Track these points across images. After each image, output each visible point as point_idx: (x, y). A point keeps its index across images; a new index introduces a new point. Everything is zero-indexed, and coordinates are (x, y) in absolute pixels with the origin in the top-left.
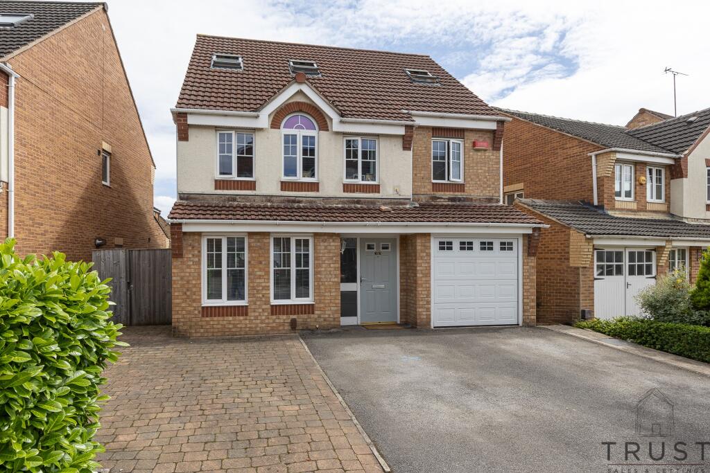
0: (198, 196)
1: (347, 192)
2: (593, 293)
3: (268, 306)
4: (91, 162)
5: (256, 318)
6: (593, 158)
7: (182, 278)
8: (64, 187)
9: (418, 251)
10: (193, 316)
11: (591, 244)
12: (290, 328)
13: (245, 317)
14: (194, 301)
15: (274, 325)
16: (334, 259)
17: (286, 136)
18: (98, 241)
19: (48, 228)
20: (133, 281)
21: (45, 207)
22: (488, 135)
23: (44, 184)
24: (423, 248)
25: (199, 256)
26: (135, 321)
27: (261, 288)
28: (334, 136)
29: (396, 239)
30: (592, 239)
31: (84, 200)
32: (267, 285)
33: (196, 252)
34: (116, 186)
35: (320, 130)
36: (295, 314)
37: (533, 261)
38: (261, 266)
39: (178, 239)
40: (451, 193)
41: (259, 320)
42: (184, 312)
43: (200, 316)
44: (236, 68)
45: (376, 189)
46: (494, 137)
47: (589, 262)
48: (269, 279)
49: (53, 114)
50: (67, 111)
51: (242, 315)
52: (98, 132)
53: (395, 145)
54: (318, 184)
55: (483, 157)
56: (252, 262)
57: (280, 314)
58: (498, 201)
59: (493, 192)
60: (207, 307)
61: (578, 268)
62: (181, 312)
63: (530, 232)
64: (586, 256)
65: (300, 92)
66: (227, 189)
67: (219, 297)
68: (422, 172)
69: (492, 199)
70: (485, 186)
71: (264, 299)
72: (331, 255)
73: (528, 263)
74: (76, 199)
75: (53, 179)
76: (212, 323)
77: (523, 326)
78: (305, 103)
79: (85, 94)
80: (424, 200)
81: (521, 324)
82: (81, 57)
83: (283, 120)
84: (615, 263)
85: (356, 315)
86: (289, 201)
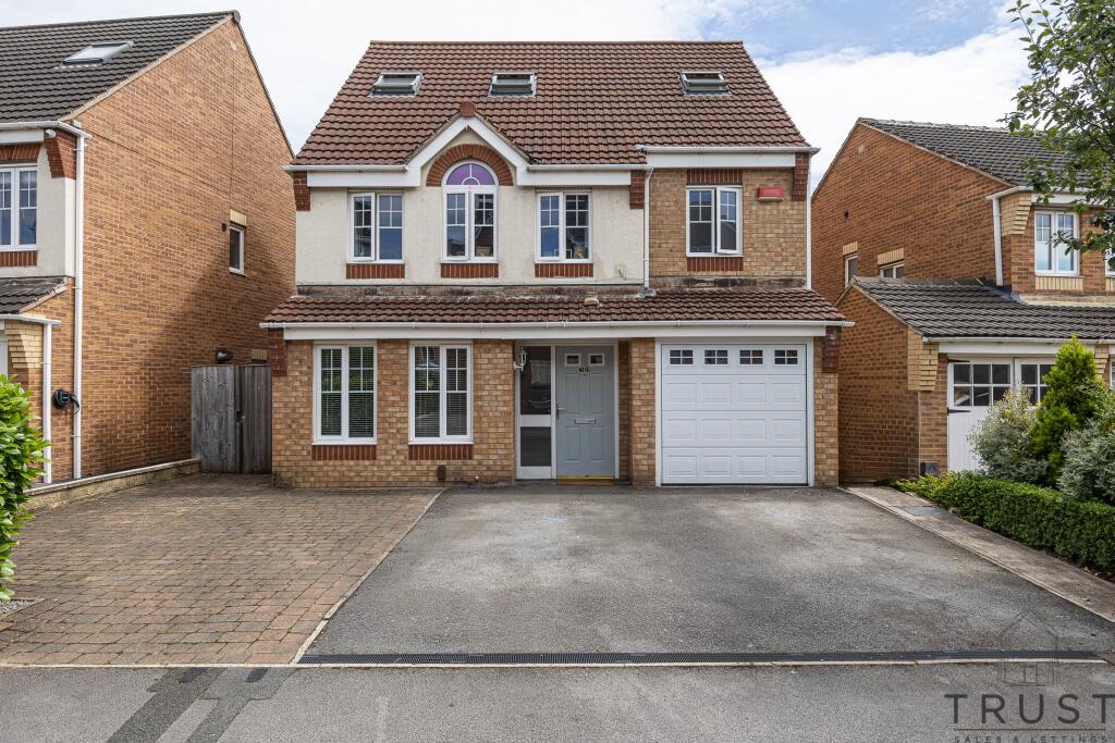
0: (323, 288)
1: (542, 276)
2: (946, 435)
3: (406, 447)
4: (209, 241)
5: (388, 463)
6: (995, 204)
7: (286, 405)
8: (164, 278)
9: (635, 366)
10: (299, 458)
11: (935, 353)
12: (436, 479)
13: (371, 462)
14: (302, 437)
15: (414, 474)
16: (503, 377)
17: (450, 197)
18: (220, 355)
19: (137, 336)
20: (245, 412)
21: (134, 307)
22: (784, 176)
23: (131, 276)
24: (642, 361)
25: (310, 373)
26: (247, 467)
27: (394, 420)
28: (521, 193)
29: (612, 347)
30: (937, 344)
31: (197, 296)
32: (405, 415)
33: (305, 369)
34: (255, 273)
35: (500, 184)
36: (443, 459)
37: (832, 382)
38: (396, 389)
39: (279, 349)
40: (720, 273)
41: (392, 465)
42: (288, 453)
43: (310, 458)
44: (406, 93)
45: (587, 270)
46: (794, 179)
47: (934, 383)
48: (406, 407)
49: (146, 180)
50: (168, 173)
51: (368, 459)
52: (222, 198)
53: (617, 202)
54: (496, 265)
55: (775, 212)
56: (383, 383)
57: (422, 458)
58: (801, 283)
59: (793, 268)
60: (320, 446)
61: (915, 393)
62: (285, 453)
63: (823, 333)
64: (927, 373)
65: (468, 130)
66: (363, 278)
67: (338, 432)
68: (671, 241)
69: (791, 280)
70: (779, 259)
71: (398, 436)
72: (498, 372)
73: (823, 384)
74: (184, 295)
75: (146, 269)
76: (325, 468)
77: (815, 487)
78: (476, 146)
79: (200, 146)
80: (672, 285)
81: (811, 483)
82: (193, 94)
83: (444, 173)
84: (992, 386)
85: (549, 464)
86: (453, 292)
